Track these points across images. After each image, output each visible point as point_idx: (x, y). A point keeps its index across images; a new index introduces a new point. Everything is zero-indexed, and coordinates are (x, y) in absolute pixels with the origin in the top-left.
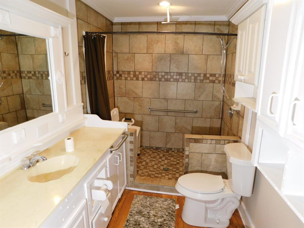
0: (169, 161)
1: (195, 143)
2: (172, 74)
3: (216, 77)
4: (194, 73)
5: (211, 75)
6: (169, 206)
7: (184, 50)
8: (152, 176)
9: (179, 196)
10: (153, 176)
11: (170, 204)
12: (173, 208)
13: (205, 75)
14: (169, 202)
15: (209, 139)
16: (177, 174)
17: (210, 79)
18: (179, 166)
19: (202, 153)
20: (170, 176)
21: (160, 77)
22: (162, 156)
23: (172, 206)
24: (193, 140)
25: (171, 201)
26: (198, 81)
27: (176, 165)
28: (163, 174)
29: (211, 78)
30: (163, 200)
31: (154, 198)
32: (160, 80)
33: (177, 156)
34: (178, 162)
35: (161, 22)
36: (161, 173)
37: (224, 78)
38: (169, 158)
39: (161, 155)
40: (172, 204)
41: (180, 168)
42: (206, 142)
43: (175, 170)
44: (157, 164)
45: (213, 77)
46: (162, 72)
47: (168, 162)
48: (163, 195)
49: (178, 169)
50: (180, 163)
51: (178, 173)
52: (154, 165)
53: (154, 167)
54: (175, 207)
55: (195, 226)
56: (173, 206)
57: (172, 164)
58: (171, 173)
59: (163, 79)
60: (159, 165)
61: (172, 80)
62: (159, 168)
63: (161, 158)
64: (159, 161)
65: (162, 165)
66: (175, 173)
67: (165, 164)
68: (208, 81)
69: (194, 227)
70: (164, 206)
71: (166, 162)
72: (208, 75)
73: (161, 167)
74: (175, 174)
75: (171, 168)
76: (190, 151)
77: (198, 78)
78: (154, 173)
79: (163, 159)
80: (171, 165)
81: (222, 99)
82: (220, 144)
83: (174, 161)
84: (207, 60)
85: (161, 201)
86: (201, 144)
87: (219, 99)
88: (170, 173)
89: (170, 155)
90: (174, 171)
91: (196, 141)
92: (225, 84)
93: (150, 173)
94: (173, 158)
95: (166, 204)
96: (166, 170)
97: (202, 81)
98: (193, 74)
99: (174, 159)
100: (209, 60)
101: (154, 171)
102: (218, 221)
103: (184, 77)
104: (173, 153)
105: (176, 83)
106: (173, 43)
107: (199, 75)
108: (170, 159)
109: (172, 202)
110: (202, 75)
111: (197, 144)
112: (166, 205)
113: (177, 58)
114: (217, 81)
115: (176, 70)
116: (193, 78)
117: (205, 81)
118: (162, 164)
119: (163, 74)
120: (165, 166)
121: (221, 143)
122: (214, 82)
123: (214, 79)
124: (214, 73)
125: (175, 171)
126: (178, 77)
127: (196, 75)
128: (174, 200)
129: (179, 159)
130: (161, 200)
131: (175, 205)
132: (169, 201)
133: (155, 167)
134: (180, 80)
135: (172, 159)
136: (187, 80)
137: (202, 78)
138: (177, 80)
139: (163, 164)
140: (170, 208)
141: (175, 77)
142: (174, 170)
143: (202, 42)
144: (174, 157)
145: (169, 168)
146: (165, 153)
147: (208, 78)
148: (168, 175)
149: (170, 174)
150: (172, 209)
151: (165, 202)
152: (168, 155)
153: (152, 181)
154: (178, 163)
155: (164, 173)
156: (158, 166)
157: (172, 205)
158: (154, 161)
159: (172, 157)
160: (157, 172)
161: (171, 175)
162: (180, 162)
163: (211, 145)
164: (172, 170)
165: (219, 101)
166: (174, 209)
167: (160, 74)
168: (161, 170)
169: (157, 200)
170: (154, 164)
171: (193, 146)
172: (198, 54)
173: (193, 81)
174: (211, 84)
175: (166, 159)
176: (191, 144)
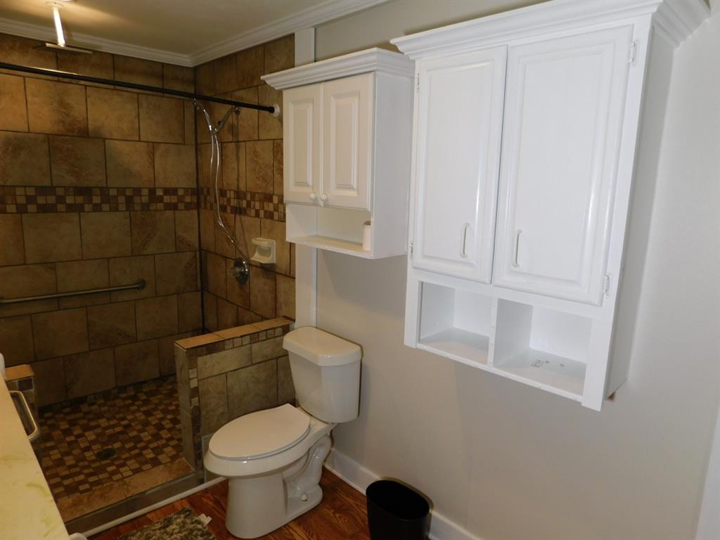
0: (98, 431)
1: (208, 356)
2: (60, 192)
3: (177, 195)
4: (125, 188)
5: (167, 191)
6: (187, 530)
7: (90, 127)
8: (82, 488)
9: (189, 496)
10: (87, 486)
11: (184, 523)
12: (199, 526)
13: (152, 191)
14: (179, 520)
15: (238, 337)
16: (144, 452)
17: (165, 201)
18: (135, 433)
19: (226, 373)
20: (133, 464)
21: (22, 200)
22: (67, 426)
23: (192, 526)
24: (204, 348)
25: (182, 516)
26: (137, 207)
27: (127, 434)
28: (110, 469)
29: (167, 199)
30: (158, 526)
31: (133, 535)
32: (22, 210)
33: (111, 409)
34: (124, 422)
35: (45, 42)
36: (101, 470)
37: (196, 197)
38: (93, 424)
39: (64, 426)
40: (188, 521)
41: (142, 435)
42: (231, 346)
43: (132, 444)
44: (68, 454)
45: (172, 197)
46: (25, 187)
47: (98, 435)
48: (149, 516)
49: (138, 439)
50: (133, 424)
51: (145, 448)
52: (61, 460)
53: (68, 463)
54: (199, 522)
55: (270, 533)
56: (195, 525)
57: (111, 436)
58: (127, 455)
59: (32, 208)
60: (75, 452)
61: (61, 207)
62: (84, 459)
63: (67, 432)
64: (70, 443)
65: (88, 449)
66: (137, 451)
67: (93, 442)
68: (160, 206)
69: (270, 536)
70: (175, 536)
71: (91, 436)
72: (159, 193)
73: (88, 454)
74: (140, 455)
75: (117, 445)
76: (199, 378)
77: (137, 199)
78: (82, 477)
79: (76, 433)
80: (113, 438)
81: (197, 245)
82: (259, 341)
83: (113, 426)
84: (152, 154)
85: (158, 532)
86: (223, 353)
87: (190, 245)
88: (123, 457)
89: (91, 416)
90: (130, 450)
91: (211, 349)
92: (201, 210)
93: (66, 482)
94: (105, 420)
95: (174, 530)
96: (106, 455)
97: (145, 207)
98: (121, 191)
99: (108, 419)
100: (157, 154)
101: (80, 473)
102: (304, 497)
103: (96, 200)
104: (94, 407)
105: (74, 217)
106: (52, 105)
107: (138, 191)
108: (98, 426)
109: (185, 517)
110: (145, 192)
111: (214, 355)
112: (176, 531)
113: (70, 146)
114: (181, 206)
115: (70, 180)
116: (122, 199)
117: (153, 207)
118: (82, 445)
119: (31, 192)
120: (96, 447)
121: (260, 339)
122: (173, 207)
123: (174, 199)
124: (173, 185)
125: (135, 448)
126: (80, 199)
127: (128, 193)
128: (187, 511)
129: (121, 415)
130: (155, 530)
131: (196, 518)
132: (176, 519)
133: (70, 460)
134: (87, 207)
135: (103, 422)
136: (106, 207)
137: (145, 199)
138: (78, 209)
139: (87, 444)
140: (192, 531)
141: (69, 200)
142: (127, 446)
143: (137, 110)
144: (105, 415)
145: (110, 447)
146: (72, 417)
147: (160, 199)
148: (124, 465)
149: (127, 459)
150: (199, 530)
151: (168, 526)
152: (84, 418)
153: (102, 496)
154: (126, 427)
155: (109, 465)
156: (74, 456)
157: (193, 523)
158: (52, 448)
159: (99, 418)
160: (86, 471)
161: (133, 461)
162: (131, 421)
163: (243, 348)
164: (122, 449)
165: (191, 251)
166: (205, 528)
167: (19, 191)
168: (93, 461)
169: (145, 533)
170: (59, 456)
171: (206, 363)
172: (129, 138)
173: (122, 207)
174: (169, 213)
175: (86, 428)
176: (200, 360)
